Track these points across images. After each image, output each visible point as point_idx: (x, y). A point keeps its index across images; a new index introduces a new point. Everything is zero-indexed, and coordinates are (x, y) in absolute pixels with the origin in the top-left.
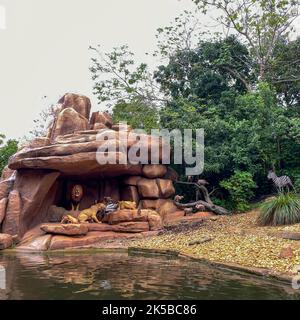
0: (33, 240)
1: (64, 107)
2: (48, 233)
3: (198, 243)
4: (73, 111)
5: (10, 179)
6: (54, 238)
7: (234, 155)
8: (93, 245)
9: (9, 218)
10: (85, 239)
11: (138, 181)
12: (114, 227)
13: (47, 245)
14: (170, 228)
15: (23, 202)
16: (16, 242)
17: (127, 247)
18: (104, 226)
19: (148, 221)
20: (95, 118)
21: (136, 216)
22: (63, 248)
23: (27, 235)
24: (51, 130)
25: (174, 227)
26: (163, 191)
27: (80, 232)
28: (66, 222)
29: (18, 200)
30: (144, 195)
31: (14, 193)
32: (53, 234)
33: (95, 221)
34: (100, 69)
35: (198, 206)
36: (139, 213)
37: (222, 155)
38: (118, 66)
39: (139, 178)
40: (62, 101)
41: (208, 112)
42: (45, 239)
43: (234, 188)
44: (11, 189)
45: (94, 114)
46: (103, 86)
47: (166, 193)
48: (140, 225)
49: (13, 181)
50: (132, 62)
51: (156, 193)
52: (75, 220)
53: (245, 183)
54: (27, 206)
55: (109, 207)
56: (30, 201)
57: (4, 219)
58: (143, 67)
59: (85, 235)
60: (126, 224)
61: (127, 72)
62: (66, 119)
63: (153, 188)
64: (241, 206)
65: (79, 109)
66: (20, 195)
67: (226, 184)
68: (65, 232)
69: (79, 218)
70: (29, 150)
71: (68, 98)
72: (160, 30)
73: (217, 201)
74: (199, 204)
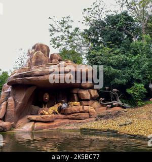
0: (24, 125)
1: (36, 51)
2: (32, 121)
3: (125, 125)
4: (41, 53)
5: (8, 91)
6: (36, 124)
7: (134, 74)
8: (59, 127)
9: (9, 112)
10: (54, 124)
11: (78, 91)
12: (69, 116)
13: (33, 128)
14: (101, 117)
15: (16, 103)
16: (13, 127)
17: (79, 128)
18: (63, 116)
19: (88, 112)
20: (52, 57)
21: (81, 110)
22: (42, 130)
23: (19, 122)
24: (29, 63)
25: (104, 116)
26: (93, 96)
27: (51, 120)
28: (42, 114)
29: (13, 102)
30: (82, 99)
31: (10, 98)
32: (35, 121)
33: (57, 114)
34: (54, 30)
35: (114, 104)
36: (83, 108)
37: (127, 75)
38: (64, 29)
39: (78, 89)
40: (34, 48)
41: (116, 52)
42: (31, 125)
43: (135, 93)
44: (9, 96)
45: (51, 55)
46: (56, 40)
47: (95, 97)
48: (84, 115)
49: (10, 92)
50: (71, 27)
51: (89, 97)
52: (47, 113)
53: (141, 90)
54: (18, 106)
55: (64, 105)
56: (20, 103)
57: (6, 113)
58: (77, 29)
59: (53, 121)
60: (76, 114)
61: (68, 32)
62: (37, 57)
63: (87, 94)
64: (139, 103)
65: (44, 52)
66: (14, 100)
67: (130, 91)
68: (42, 120)
69: (49, 112)
70: (19, 74)
71: (38, 46)
72: (85, 10)
73: (124, 101)
74: (115, 103)
